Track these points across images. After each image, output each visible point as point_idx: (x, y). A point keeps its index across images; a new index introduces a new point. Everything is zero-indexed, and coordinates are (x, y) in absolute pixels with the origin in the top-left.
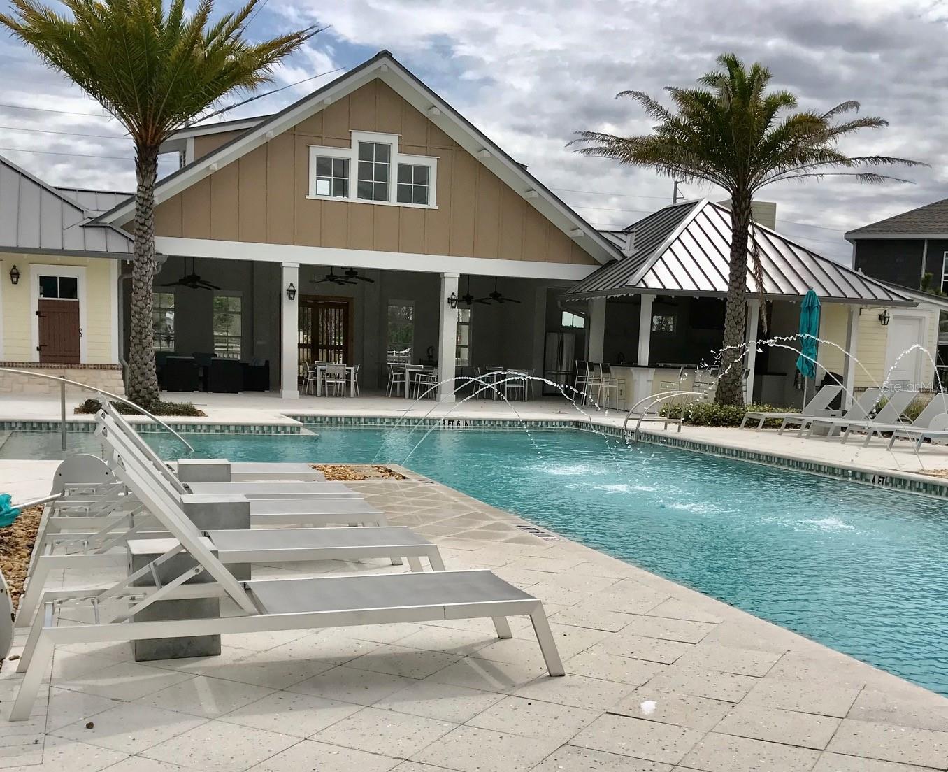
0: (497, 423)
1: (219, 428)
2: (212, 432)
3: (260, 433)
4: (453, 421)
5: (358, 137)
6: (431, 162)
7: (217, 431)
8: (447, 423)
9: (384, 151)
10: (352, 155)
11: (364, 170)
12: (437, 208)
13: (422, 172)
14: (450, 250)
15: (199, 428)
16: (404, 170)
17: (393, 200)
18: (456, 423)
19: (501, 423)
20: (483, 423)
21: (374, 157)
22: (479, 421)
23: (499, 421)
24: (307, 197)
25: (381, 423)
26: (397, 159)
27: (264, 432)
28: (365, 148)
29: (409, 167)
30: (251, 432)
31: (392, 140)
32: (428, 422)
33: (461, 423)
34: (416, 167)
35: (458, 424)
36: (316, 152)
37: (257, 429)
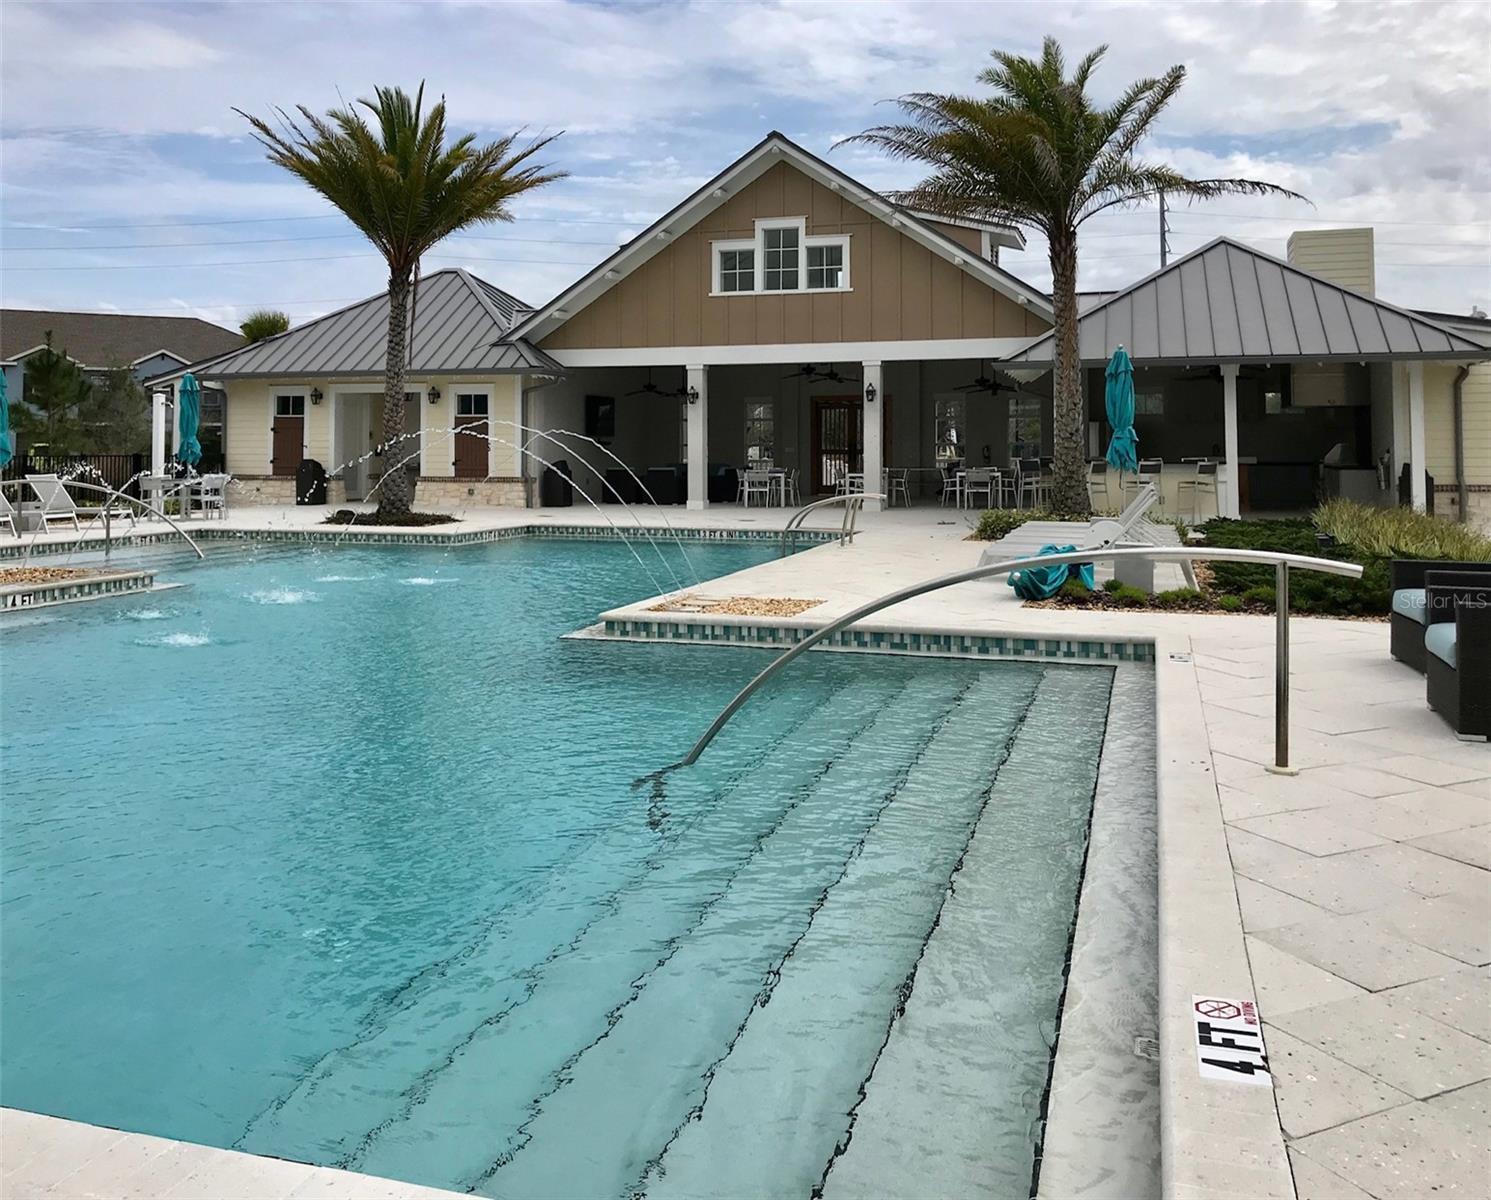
0: (768, 535)
1: (376, 537)
2: (371, 542)
3: (414, 542)
4: (715, 532)
5: (761, 225)
6: (843, 241)
7: (375, 541)
8: (708, 534)
9: (792, 236)
10: (757, 245)
11: (771, 260)
12: (852, 290)
13: (835, 253)
14: (870, 333)
15: (360, 537)
16: (814, 253)
17: (803, 287)
18: (718, 534)
19: (772, 535)
20: (750, 534)
21: (782, 246)
22: (746, 533)
23: (770, 533)
24: (710, 295)
25: (635, 534)
26: (805, 242)
27: (417, 542)
28: (771, 236)
29: (820, 249)
30: (405, 541)
31: (799, 223)
32: (686, 532)
33: (725, 534)
34: (827, 247)
35: (721, 535)
36: (719, 247)
37: (411, 538)
